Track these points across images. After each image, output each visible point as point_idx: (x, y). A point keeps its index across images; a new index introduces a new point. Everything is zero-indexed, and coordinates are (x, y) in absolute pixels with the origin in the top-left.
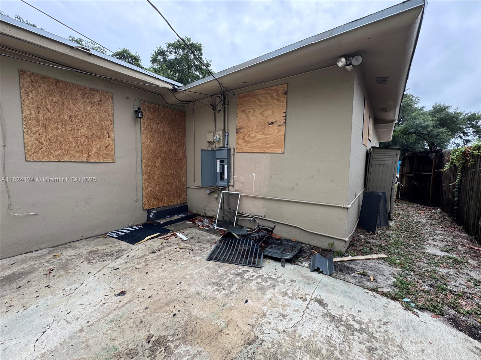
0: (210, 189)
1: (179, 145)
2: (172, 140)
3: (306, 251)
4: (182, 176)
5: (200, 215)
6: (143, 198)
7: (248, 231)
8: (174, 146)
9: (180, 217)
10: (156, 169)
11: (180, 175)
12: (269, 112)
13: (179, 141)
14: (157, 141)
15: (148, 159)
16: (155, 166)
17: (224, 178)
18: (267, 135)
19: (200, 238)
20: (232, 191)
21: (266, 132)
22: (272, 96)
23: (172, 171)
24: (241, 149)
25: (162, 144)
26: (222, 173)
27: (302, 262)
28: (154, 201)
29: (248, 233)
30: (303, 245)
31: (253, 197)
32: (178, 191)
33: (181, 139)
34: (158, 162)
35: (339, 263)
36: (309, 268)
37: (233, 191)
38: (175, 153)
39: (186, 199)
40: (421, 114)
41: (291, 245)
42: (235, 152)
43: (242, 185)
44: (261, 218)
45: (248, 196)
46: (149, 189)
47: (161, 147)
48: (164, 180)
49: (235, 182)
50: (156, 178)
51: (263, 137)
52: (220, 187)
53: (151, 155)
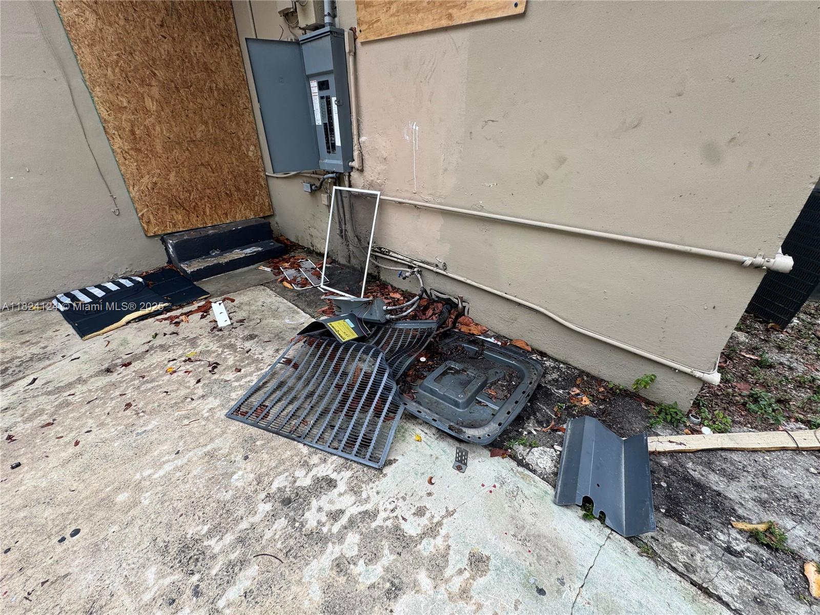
0: (312, 181)
1: (211, 37)
2: (183, 20)
3: (554, 390)
4: (244, 142)
5: (303, 248)
6: (136, 205)
7: (388, 312)
8: (194, 44)
9: (244, 255)
10: (152, 120)
11: (239, 140)
13: (210, 26)
14: (126, 20)
15: (113, 87)
16: (147, 112)
17: (334, 145)
19: (264, 322)
20: (358, 186)
23: (207, 126)
24: (371, 24)
25: (148, 33)
26: (328, 128)
27: (531, 446)
28: (174, 213)
29: (388, 316)
30: (547, 363)
31: (415, 206)
32: (243, 186)
33: (216, 16)
34: (152, 98)
35: (665, 462)
36: (551, 479)
37: (364, 188)
38: (206, 69)
39: (271, 206)
41: (509, 366)
42: (359, 41)
43: (383, 167)
44: (435, 269)
45: (400, 203)
46: (146, 179)
47: (147, 42)
48: (187, 153)
49: (366, 157)
50: (159, 147)
52: (328, 173)
53: (117, 70)
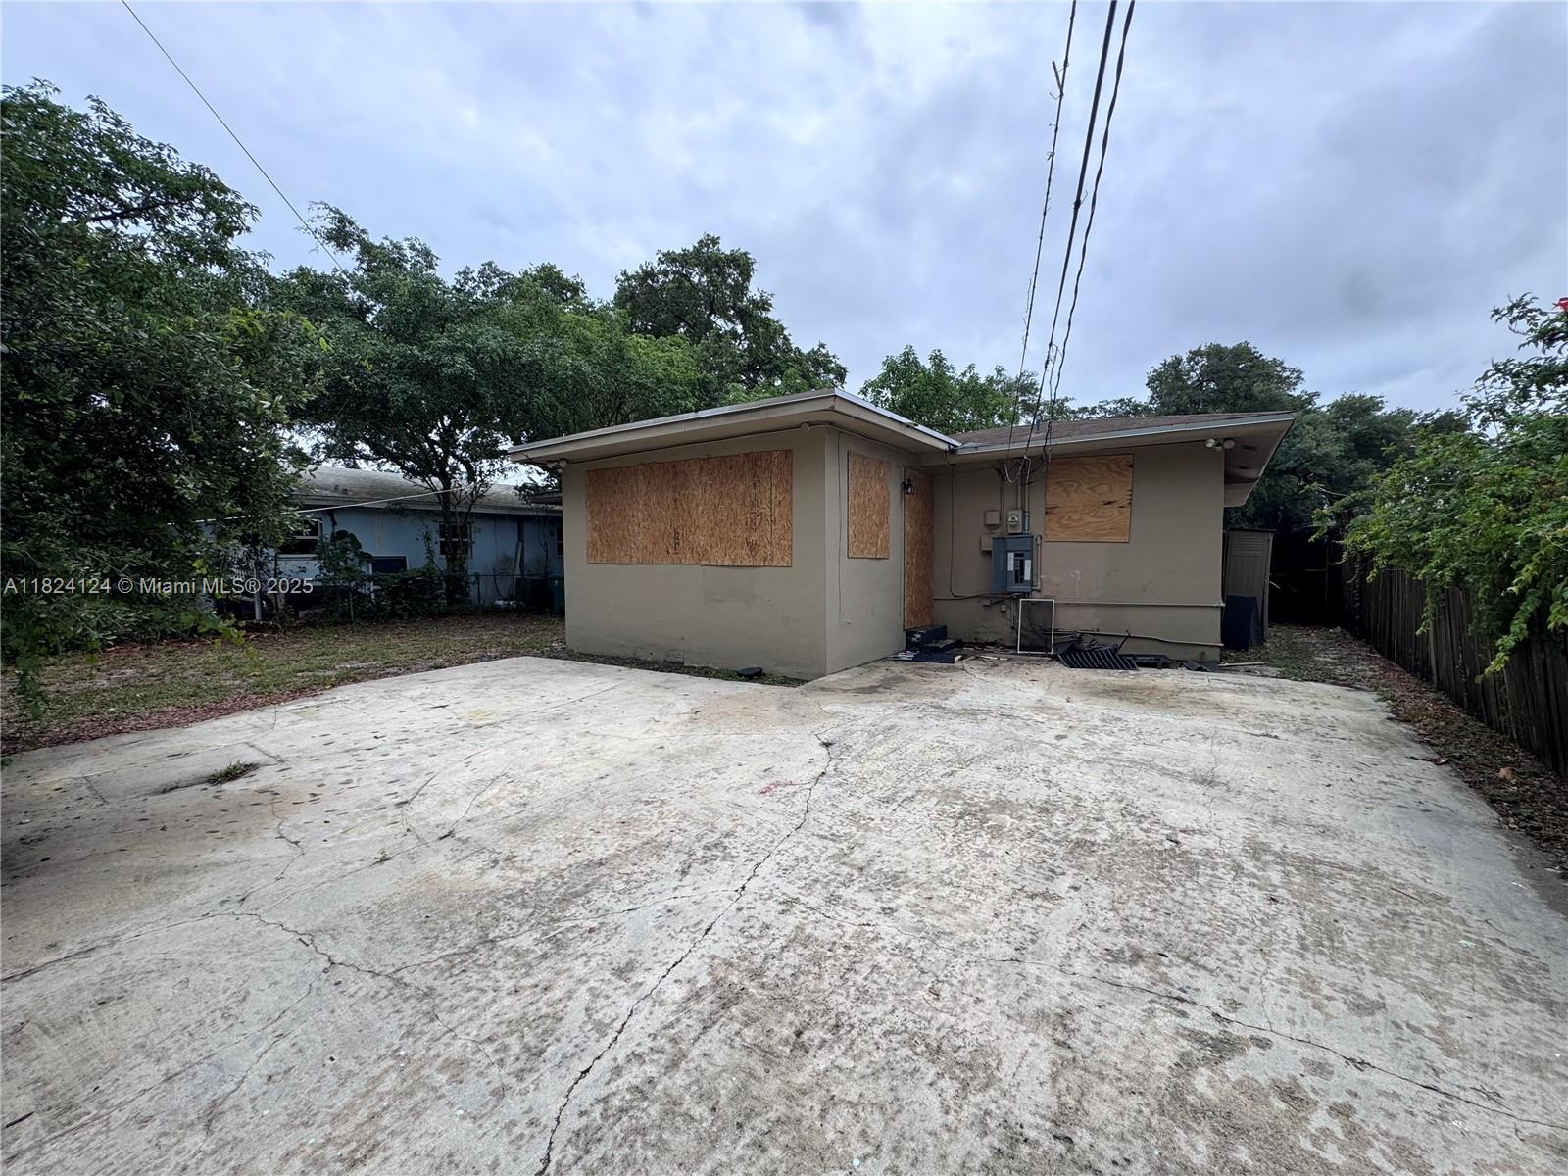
0: (993, 599)
6: (904, 611)
12: (1105, 488)
17: (1022, 580)
18: (1100, 517)
20: (1036, 598)
21: (1100, 513)
22: (1109, 468)
24: (1053, 536)
26: (1020, 572)
31: (1078, 604)
37: (1042, 598)
40: (1308, 424)
42: (1044, 540)
43: (1056, 588)
45: (1067, 604)
49: (1044, 584)
51: (1095, 520)
52: (1016, 593)
